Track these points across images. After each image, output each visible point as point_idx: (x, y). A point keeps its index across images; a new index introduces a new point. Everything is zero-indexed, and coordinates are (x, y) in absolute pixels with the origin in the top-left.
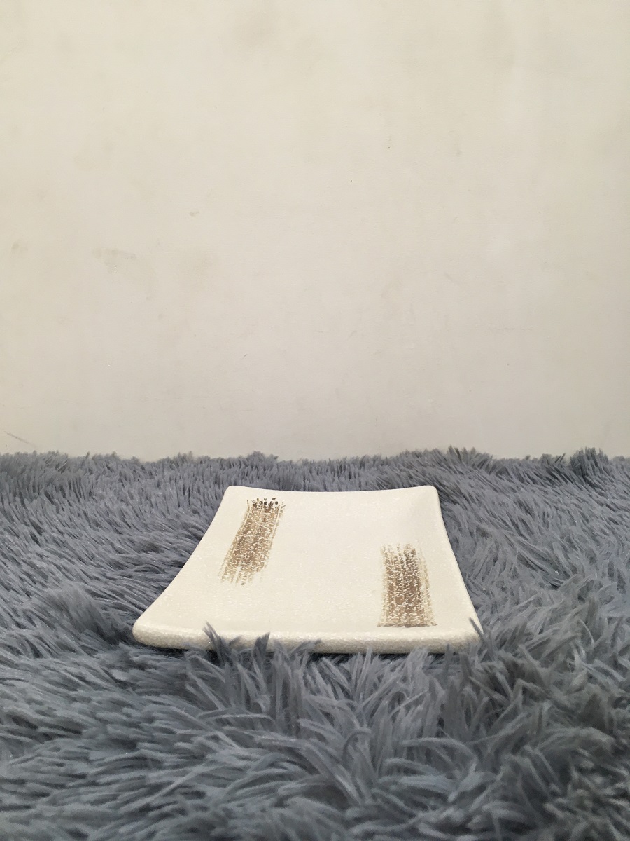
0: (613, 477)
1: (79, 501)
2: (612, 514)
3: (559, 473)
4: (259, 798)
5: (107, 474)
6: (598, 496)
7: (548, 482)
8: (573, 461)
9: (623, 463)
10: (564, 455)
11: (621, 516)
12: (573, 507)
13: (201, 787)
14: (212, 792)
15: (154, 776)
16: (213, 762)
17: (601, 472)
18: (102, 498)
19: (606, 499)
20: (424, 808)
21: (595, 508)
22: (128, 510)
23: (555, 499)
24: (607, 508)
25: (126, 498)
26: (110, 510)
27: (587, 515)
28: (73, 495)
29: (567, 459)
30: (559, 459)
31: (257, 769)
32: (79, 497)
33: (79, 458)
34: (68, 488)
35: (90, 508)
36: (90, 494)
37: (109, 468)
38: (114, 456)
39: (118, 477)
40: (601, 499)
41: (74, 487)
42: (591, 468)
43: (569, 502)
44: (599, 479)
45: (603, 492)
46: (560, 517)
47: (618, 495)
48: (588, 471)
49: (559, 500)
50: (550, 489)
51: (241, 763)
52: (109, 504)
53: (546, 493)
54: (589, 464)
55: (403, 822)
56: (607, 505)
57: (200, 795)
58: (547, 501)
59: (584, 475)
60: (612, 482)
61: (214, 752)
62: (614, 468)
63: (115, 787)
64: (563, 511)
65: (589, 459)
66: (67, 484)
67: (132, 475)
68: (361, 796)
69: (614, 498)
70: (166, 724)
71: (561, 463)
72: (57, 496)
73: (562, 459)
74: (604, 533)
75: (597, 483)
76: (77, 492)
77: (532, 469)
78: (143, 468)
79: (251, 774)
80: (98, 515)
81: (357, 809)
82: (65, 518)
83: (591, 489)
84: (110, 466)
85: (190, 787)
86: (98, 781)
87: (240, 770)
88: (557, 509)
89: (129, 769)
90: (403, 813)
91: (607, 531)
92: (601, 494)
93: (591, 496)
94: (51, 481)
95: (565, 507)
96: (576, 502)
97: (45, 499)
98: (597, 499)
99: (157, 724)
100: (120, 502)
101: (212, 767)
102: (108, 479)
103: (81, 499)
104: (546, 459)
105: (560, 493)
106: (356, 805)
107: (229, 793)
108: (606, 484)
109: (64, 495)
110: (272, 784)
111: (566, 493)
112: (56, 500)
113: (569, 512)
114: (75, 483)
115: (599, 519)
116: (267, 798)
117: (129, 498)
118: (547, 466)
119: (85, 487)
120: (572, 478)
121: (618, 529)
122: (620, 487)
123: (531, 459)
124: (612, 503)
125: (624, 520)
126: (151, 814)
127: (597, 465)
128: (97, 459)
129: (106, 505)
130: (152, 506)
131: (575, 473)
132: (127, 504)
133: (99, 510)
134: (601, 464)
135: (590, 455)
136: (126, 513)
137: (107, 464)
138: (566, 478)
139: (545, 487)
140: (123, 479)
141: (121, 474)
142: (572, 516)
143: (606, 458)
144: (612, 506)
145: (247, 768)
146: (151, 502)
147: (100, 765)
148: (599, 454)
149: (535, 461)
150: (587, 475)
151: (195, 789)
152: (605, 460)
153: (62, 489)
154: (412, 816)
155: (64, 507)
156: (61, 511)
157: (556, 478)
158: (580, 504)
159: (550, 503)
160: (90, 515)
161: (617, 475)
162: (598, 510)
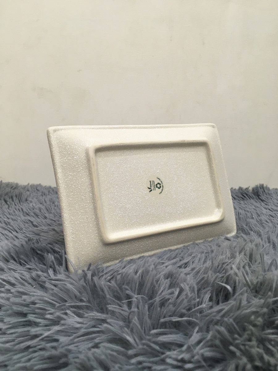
0: (272, 197)
1: (20, 203)
2: (271, 213)
3: (247, 195)
4: (86, 343)
5: (36, 192)
6: (265, 205)
7: (241, 199)
8: (253, 189)
9: (277, 191)
10: (249, 187)
11: (275, 214)
12: (253, 210)
13: (56, 337)
14: (63, 339)
15: (34, 330)
16: (63, 325)
17: (266, 194)
18: (31, 202)
19: (268, 207)
20: (170, 350)
21: (263, 210)
22: (43, 207)
23: (244, 206)
24: (269, 210)
25: (43, 202)
26: (35, 208)
27: (259, 213)
28: (17, 201)
29: (250, 189)
30: (247, 189)
31: (86, 328)
32: (21, 201)
33: (24, 185)
34: (15, 197)
35: (25, 207)
36: (26, 200)
37: (37, 190)
38: (40, 184)
39: (41, 193)
40: (267, 206)
41: (18, 197)
42: (262, 193)
43: (251, 207)
44: (265, 198)
45: (266, 203)
46: (246, 214)
47: (274, 205)
48: (260, 194)
49: (246, 207)
50: (242, 202)
51: (78, 326)
52: (34, 205)
53: (240, 203)
54: (261, 191)
55: (159, 356)
56: (269, 209)
57: (57, 340)
58: (240, 207)
59: (258, 196)
60: (271, 199)
61: (65, 320)
62: (272, 193)
63: (14, 335)
64: (248, 212)
65: (261, 189)
66: (15, 195)
67: (47, 193)
68: (136, 343)
69: (272, 206)
70: (42, 306)
71: (248, 190)
72: (9, 201)
73: (248, 189)
74: (267, 222)
75: (265, 199)
76: (20, 199)
77: (234, 193)
78: (53, 190)
79: (83, 331)
80: (29, 210)
81: (135, 350)
82: (11, 212)
83: (261, 202)
84: (37, 188)
85: (51, 337)
86: (7, 332)
87: (77, 328)
88: (245, 211)
89: (23, 326)
90: (159, 352)
91: (268, 221)
92: (266, 204)
93: (261, 205)
94: (7, 194)
95: (248, 209)
96: (254, 207)
97: (3, 202)
98: (264, 206)
99: (37, 306)
100: (40, 204)
101: (63, 327)
102: (36, 194)
103: (21, 202)
104: (240, 188)
105: (247, 203)
106: (135, 348)
107: (71, 340)
108: (269, 200)
109: (13, 200)
110: (94, 335)
111: (250, 204)
112: (8, 203)
113: (251, 212)
114: (19, 195)
115: (265, 215)
116: (90, 343)
117: (44, 202)
118: (241, 191)
119: (24, 197)
120: (253, 197)
121: (274, 220)
122: (275, 201)
123: (234, 188)
124: (271, 208)
125: (276, 215)
126: (31, 350)
127: (264, 191)
128: (33, 186)
129: (33, 205)
130: (55, 206)
131: (254, 194)
132: (43, 205)
133: (29, 207)
134: (266, 191)
135: (261, 186)
136: (42, 209)
137: (36, 188)
138: (250, 197)
139: (240, 201)
140: (43, 194)
141: (42, 192)
142: (252, 214)
143: (269, 188)
144: (271, 209)
145: (81, 328)
146: (55, 205)
147: (10, 324)
148: (266, 187)
149: (235, 189)
150: (260, 196)
151: (54, 338)
152: (269, 189)
153: (12, 198)
154: (163, 353)
155: (12, 206)
156: (10, 208)
157: (245, 197)
158: (256, 208)
159: (242, 208)
160: (24, 210)
161: (274, 196)
162: (264, 211)
